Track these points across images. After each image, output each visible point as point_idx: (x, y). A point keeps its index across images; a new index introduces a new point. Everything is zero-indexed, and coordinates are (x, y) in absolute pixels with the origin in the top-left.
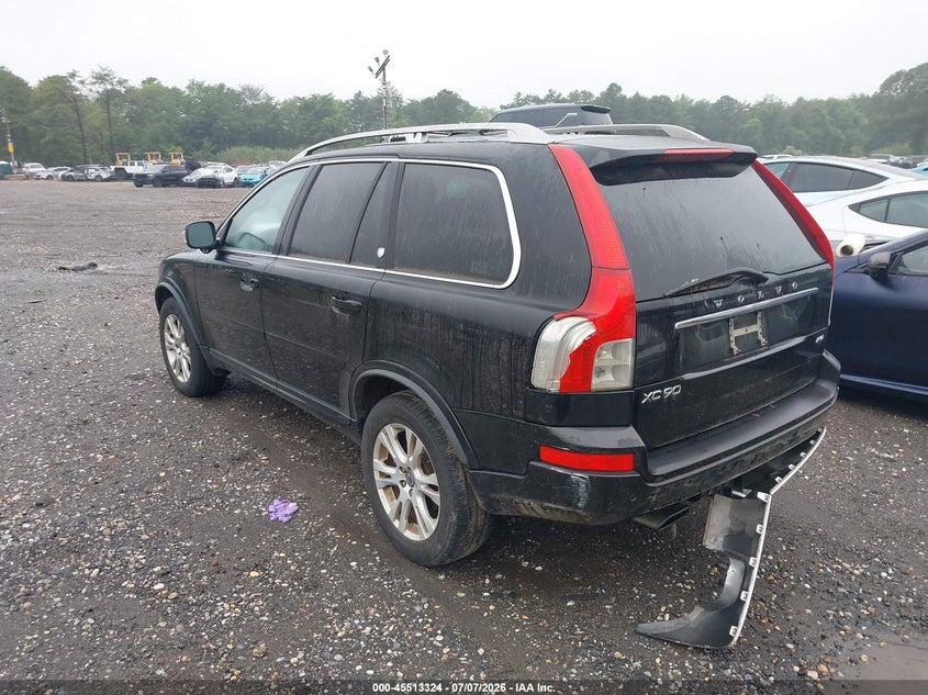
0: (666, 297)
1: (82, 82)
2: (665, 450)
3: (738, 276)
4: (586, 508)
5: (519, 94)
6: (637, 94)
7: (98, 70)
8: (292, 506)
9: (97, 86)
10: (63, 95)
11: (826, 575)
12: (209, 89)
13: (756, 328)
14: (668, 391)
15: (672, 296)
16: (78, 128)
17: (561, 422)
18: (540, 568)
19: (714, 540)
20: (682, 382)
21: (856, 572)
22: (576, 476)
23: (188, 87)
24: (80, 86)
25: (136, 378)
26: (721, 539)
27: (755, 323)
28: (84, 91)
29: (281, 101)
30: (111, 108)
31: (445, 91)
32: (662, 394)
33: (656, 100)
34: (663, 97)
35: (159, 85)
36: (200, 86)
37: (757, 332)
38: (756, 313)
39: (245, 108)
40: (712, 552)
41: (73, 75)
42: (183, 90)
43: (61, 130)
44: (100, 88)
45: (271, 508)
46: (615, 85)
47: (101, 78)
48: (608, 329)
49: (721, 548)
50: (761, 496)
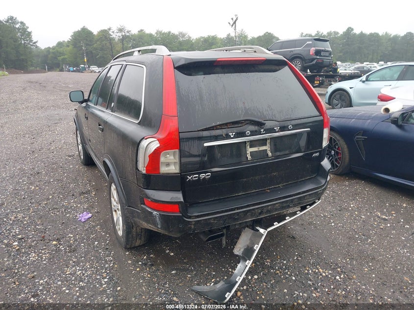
0: (198, 131)
1: (113, 32)
2: (204, 204)
3: (249, 122)
4: (161, 228)
5: (302, 33)
6: (362, 32)
7: (119, 27)
8: (90, 215)
9: (119, 33)
10: (106, 37)
11: (308, 274)
12: (164, 34)
13: (267, 148)
14: (202, 176)
15: (203, 130)
16: (111, 52)
17: (148, 187)
18: (173, 254)
19: (238, 250)
20: (211, 172)
21: (324, 274)
22: (155, 213)
23: (156, 33)
24: (112, 34)
25: (70, 156)
26: (242, 250)
27: (266, 145)
28: (114, 36)
29: (195, 39)
30: (124, 42)
31: (267, 32)
32: (199, 177)
33: (371, 35)
34: (375, 33)
35: (144, 33)
36: (160, 32)
37: (266, 150)
38: (266, 140)
39: (179, 41)
40: (237, 255)
41: (110, 29)
42: (154, 34)
43: (105, 52)
44: (120, 34)
45: (81, 216)
46: (350, 28)
47: (120, 30)
48: (166, 145)
49: (241, 254)
50: (262, 231)
